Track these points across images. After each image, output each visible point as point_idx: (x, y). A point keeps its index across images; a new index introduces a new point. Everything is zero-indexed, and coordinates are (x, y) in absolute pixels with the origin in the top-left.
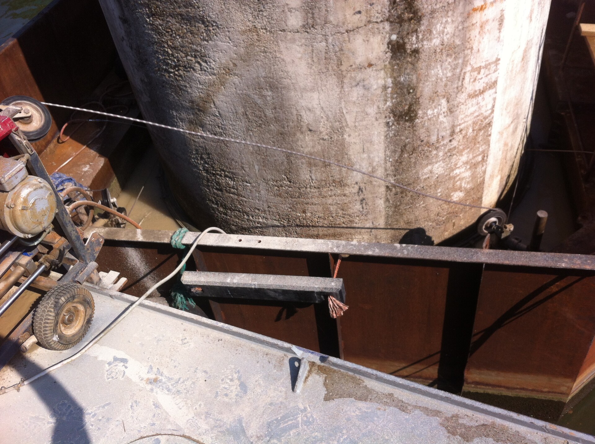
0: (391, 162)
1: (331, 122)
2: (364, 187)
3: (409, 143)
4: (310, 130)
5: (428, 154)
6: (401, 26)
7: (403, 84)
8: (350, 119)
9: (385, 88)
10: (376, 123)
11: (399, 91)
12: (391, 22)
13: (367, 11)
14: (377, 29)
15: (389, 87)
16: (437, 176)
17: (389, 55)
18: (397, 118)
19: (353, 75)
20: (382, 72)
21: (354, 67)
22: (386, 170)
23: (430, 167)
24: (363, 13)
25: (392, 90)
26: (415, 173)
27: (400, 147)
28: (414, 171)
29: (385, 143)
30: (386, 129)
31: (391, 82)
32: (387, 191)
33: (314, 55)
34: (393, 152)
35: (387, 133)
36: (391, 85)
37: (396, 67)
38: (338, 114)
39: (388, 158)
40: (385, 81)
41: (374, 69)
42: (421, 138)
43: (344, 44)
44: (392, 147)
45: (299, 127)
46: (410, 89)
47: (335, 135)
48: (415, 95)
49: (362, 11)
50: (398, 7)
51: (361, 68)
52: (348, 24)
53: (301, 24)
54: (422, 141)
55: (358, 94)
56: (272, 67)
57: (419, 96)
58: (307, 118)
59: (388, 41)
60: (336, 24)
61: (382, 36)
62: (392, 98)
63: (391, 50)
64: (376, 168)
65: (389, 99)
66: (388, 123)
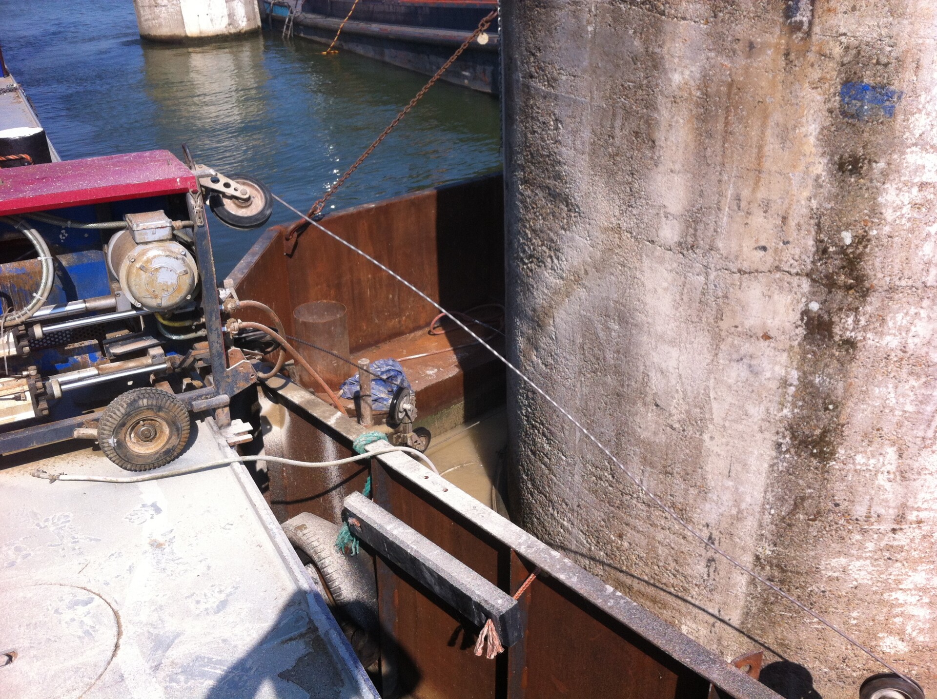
0: (773, 515)
1: (688, 403)
2: (717, 539)
3: (811, 496)
4: (657, 405)
5: (844, 534)
6: (830, 292)
7: (818, 389)
8: (718, 410)
9: (785, 383)
10: (759, 436)
11: (807, 398)
12: (813, 280)
13: (776, 250)
14: (788, 283)
15: (791, 385)
16: (855, 583)
17: (801, 331)
18: (797, 442)
19: (736, 342)
20: (785, 355)
21: (739, 329)
22: (761, 526)
23: (843, 561)
24: (770, 251)
25: (797, 391)
26: (814, 558)
27: (793, 497)
28: (812, 553)
29: (768, 477)
30: (774, 454)
31: (796, 377)
32: (756, 566)
33: (686, 291)
34: (779, 499)
35: (776, 461)
36: (796, 383)
37: (810, 356)
38: (701, 396)
39: (768, 507)
40: (787, 372)
41: (772, 345)
42: (836, 498)
43: (731, 290)
44: (780, 490)
45: (642, 393)
46: (830, 404)
47: (690, 428)
48: (837, 417)
49: (768, 247)
50: (829, 261)
51: (751, 337)
52: (743, 260)
53: (676, 239)
54: (837, 505)
55: (739, 375)
56: (628, 291)
57: (844, 422)
58: (656, 383)
59: (804, 309)
60: (725, 255)
61: (794, 298)
62: (794, 405)
63: (806, 324)
64: (745, 514)
65: (789, 405)
66: (779, 445)
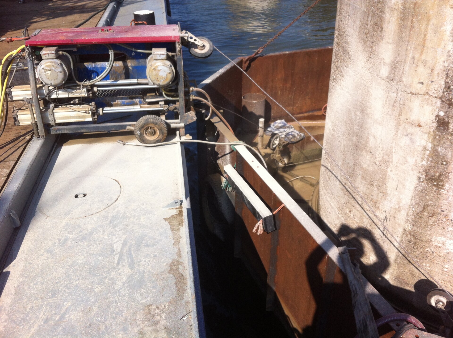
0: (414, 211)
1: (383, 153)
2: (389, 218)
3: (431, 205)
4: (371, 153)
5: (445, 226)
6: (450, 108)
7: (439, 153)
8: (395, 158)
9: (425, 149)
10: (411, 173)
11: (434, 157)
12: (443, 101)
13: (427, 85)
14: (431, 101)
15: (427, 150)
17: (435, 125)
18: (427, 178)
19: (406, 127)
20: (427, 135)
21: (408, 120)
22: (408, 215)
23: (443, 239)
24: (425, 85)
25: (430, 153)
26: (430, 235)
27: (423, 204)
28: (429, 232)
29: (413, 193)
30: (417, 182)
31: (430, 146)
32: (404, 234)
33: (388, 100)
34: (417, 204)
35: (417, 185)
36: (430, 149)
37: (437, 137)
38: (389, 150)
39: (412, 207)
40: (426, 144)
41: (421, 130)
42: (442, 208)
43: (407, 102)
44: (418, 200)
45: (365, 146)
46: (444, 162)
47: (383, 165)
48: (447, 168)
49: (424, 82)
50: (450, 93)
51: (413, 125)
52: (413, 88)
53: (387, 75)
54: (443, 211)
55: (405, 142)
56: (365, 98)
57: (450, 171)
58: (372, 142)
59: (437, 114)
60: (405, 85)
61: (433, 108)
62: (428, 160)
63: (437, 122)
64: (402, 209)
65: (426, 159)
66: (420, 178)
